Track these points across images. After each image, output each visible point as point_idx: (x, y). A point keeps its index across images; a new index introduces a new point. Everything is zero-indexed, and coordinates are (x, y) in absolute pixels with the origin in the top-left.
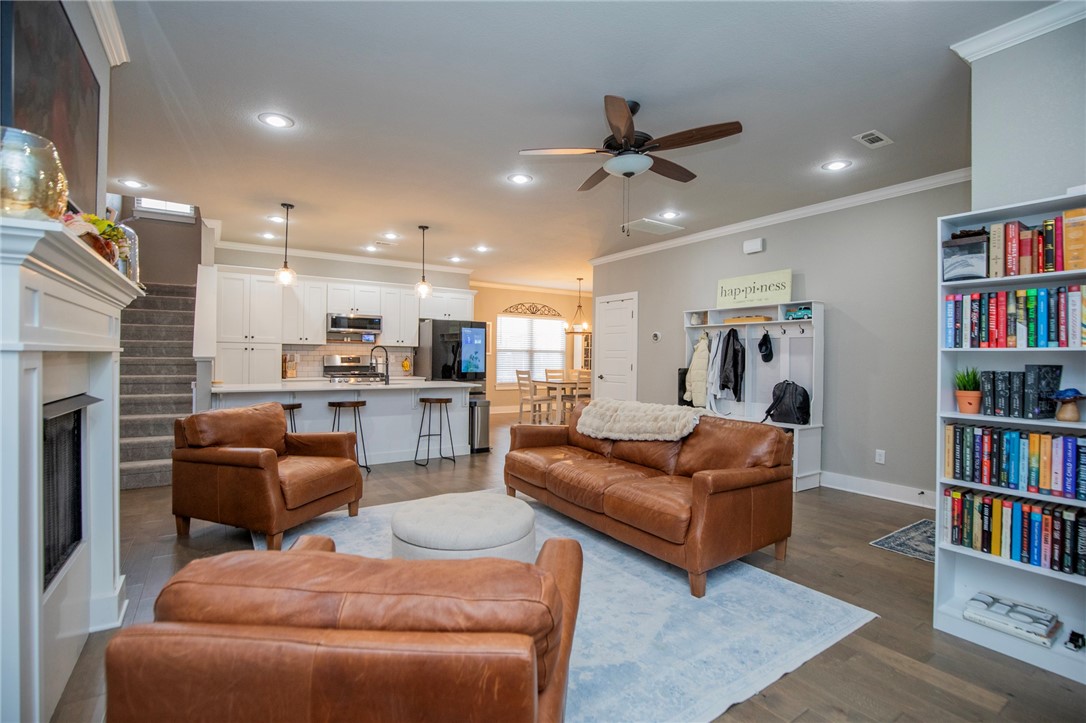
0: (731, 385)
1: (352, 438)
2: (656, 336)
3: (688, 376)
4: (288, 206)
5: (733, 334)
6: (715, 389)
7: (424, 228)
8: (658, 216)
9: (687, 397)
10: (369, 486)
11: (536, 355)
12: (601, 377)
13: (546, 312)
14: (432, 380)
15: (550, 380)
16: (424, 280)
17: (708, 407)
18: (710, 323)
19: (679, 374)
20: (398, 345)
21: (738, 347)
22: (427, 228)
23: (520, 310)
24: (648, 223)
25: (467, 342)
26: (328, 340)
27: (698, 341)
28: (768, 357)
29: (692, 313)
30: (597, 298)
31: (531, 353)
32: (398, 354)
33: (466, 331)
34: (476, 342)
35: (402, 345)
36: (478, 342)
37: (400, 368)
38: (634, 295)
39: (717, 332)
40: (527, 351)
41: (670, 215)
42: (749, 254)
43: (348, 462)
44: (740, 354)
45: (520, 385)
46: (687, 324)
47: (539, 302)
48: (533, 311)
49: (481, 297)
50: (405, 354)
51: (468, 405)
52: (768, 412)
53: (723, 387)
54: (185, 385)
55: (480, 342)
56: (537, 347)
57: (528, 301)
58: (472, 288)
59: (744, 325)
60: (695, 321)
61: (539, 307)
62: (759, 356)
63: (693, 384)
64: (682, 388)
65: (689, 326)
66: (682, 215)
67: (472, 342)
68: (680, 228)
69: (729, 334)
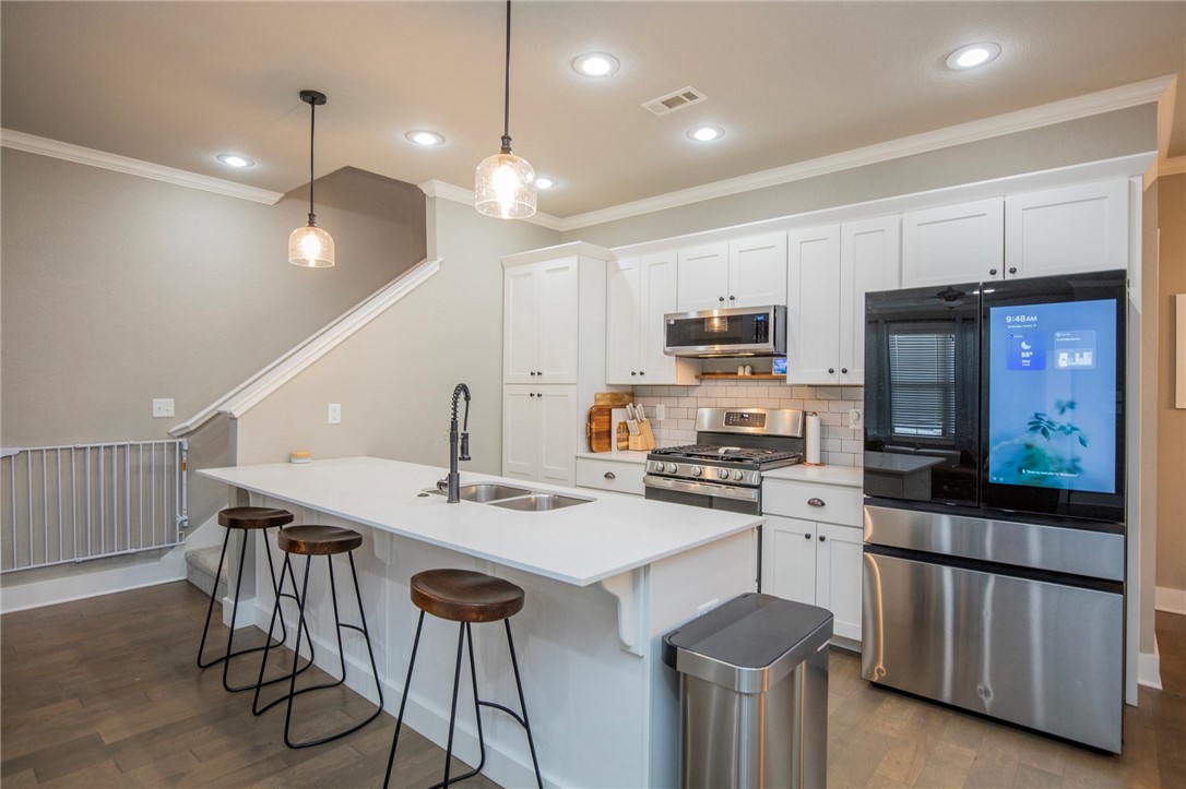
4: (312, 95)
20: (834, 382)
34: (1063, 360)
55: (1086, 360)
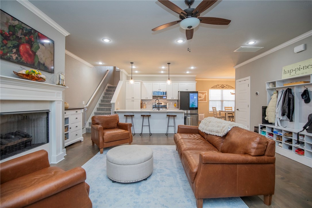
0: (286, 114)
1: (131, 125)
2: (257, 93)
3: (267, 110)
4: (132, 63)
5: (289, 91)
6: (279, 115)
7: (169, 64)
8: (246, 44)
9: (266, 118)
10: (135, 139)
11: (224, 102)
12: (238, 110)
13: (228, 87)
14: (180, 109)
15: (226, 111)
16: (169, 79)
17: (276, 124)
18: (277, 86)
19: (263, 108)
20: (172, 99)
21: (291, 96)
22: (170, 63)
23: (217, 87)
24: (244, 48)
25: (191, 98)
26: (153, 98)
27: (273, 95)
28: (307, 101)
29: (270, 83)
30: (236, 80)
31: (222, 101)
32: (173, 102)
33: (191, 94)
34: (194, 98)
35: (173, 99)
36: (195, 98)
37: (174, 106)
38: (249, 78)
39: (281, 90)
40: (220, 101)
41: (252, 43)
42: (298, 53)
43: (127, 132)
44: (292, 100)
45: (214, 112)
46: (267, 87)
47: (225, 84)
48: (223, 87)
49: (199, 83)
50: (175, 102)
51: (184, 117)
52: (305, 128)
53: (283, 115)
54: (110, 110)
56: (224, 99)
57: (220, 84)
58: (196, 81)
59: (294, 86)
60: (271, 86)
61: (225, 85)
62: (303, 101)
63: (269, 113)
64: (264, 114)
65: (268, 88)
66: (257, 42)
67: (193, 98)
68: (262, 47)
69: (286, 91)
